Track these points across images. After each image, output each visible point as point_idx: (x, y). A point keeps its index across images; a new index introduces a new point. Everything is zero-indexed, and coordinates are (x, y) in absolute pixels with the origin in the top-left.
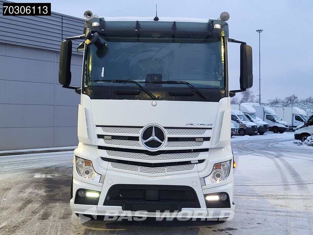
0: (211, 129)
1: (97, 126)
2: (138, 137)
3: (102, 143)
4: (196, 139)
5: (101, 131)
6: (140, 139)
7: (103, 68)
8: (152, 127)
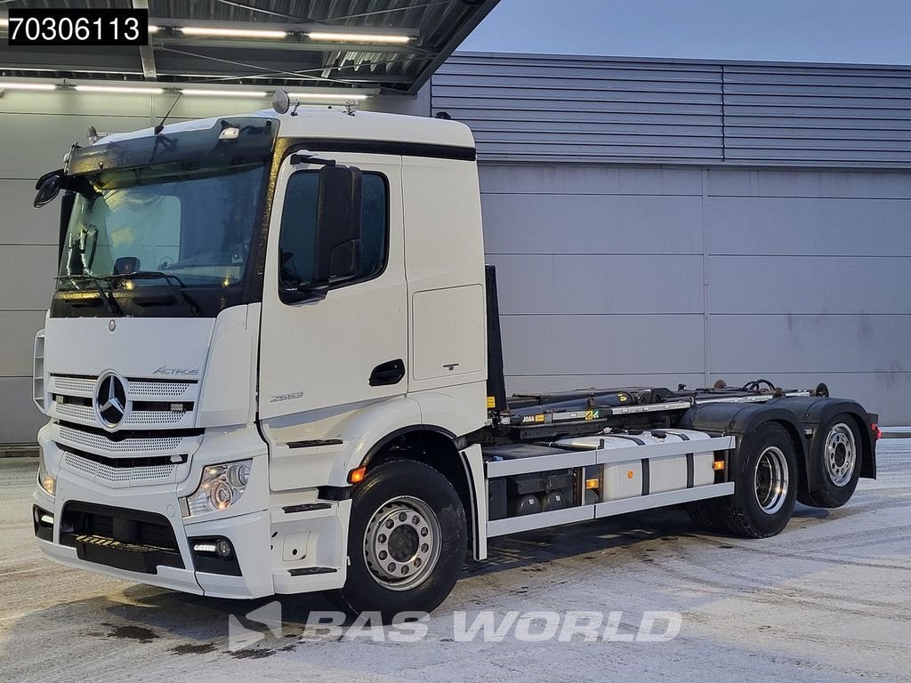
0: (196, 382)
1: (51, 374)
2: (91, 399)
4: (172, 405)
6: (94, 402)
8: (110, 377)
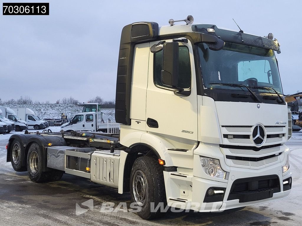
0: (285, 126)
1: (222, 126)
2: (249, 135)
3: (226, 142)
5: (225, 131)
6: (251, 137)
7: (219, 72)
8: (257, 126)
